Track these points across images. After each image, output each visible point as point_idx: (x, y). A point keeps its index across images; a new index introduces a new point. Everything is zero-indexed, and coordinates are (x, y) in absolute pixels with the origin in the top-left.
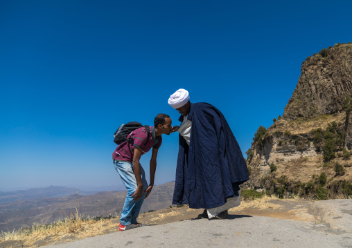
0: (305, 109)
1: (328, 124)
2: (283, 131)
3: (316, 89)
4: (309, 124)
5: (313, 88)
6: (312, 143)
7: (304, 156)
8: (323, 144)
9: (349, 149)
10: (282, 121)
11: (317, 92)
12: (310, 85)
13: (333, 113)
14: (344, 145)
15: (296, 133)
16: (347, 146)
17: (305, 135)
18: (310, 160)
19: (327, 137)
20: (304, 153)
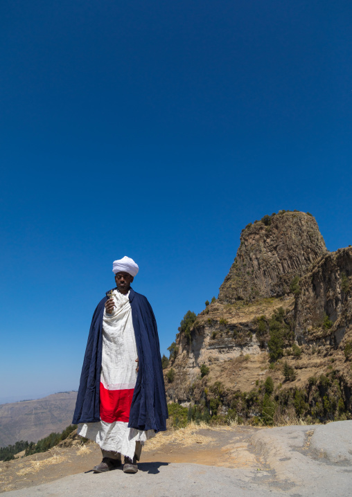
0: (245, 289)
1: (274, 311)
2: (218, 319)
3: (259, 264)
4: (251, 309)
5: (255, 263)
6: (254, 335)
7: (244, 354)
8: (268, 337)
9: (300, 344)
10: (217, 305)
11: (259, 268)
12: (251, 259)
13: (280, 296)
14: (293, 339)
15: (234, 321)
16: (298, 340)
17: (246, 325)
18: (252, 359)
19: (273, 329)
20: (245, 349)
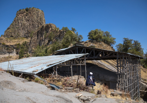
0: (15, 33)
1: (23, 42)
2: (2, 43)
3: (21, 25)
4: (15, 41)
6: (15, 50)
7: (10, 56)
8: (20, 51)
11: (21, 27)
12: (19, 23)
13: (27, 37)
14: (28, 52)
15: (8, 44)
17: (12, 46)
18: (13, 58)
19: (22, 48)
20: (11, 54)
